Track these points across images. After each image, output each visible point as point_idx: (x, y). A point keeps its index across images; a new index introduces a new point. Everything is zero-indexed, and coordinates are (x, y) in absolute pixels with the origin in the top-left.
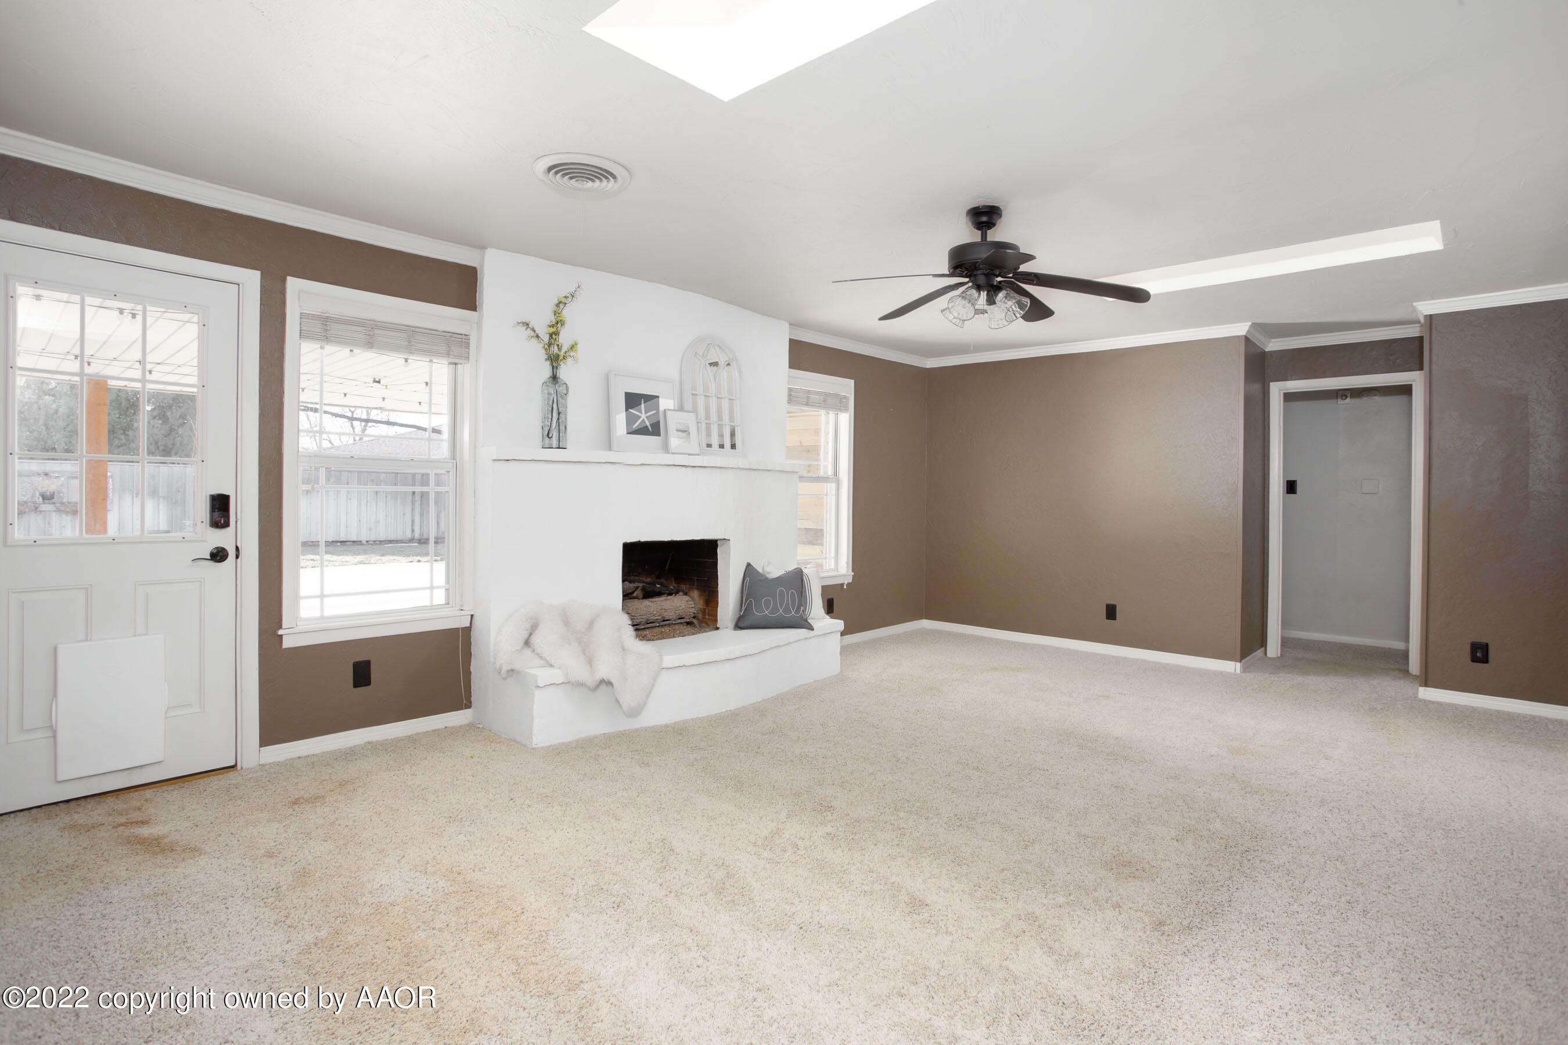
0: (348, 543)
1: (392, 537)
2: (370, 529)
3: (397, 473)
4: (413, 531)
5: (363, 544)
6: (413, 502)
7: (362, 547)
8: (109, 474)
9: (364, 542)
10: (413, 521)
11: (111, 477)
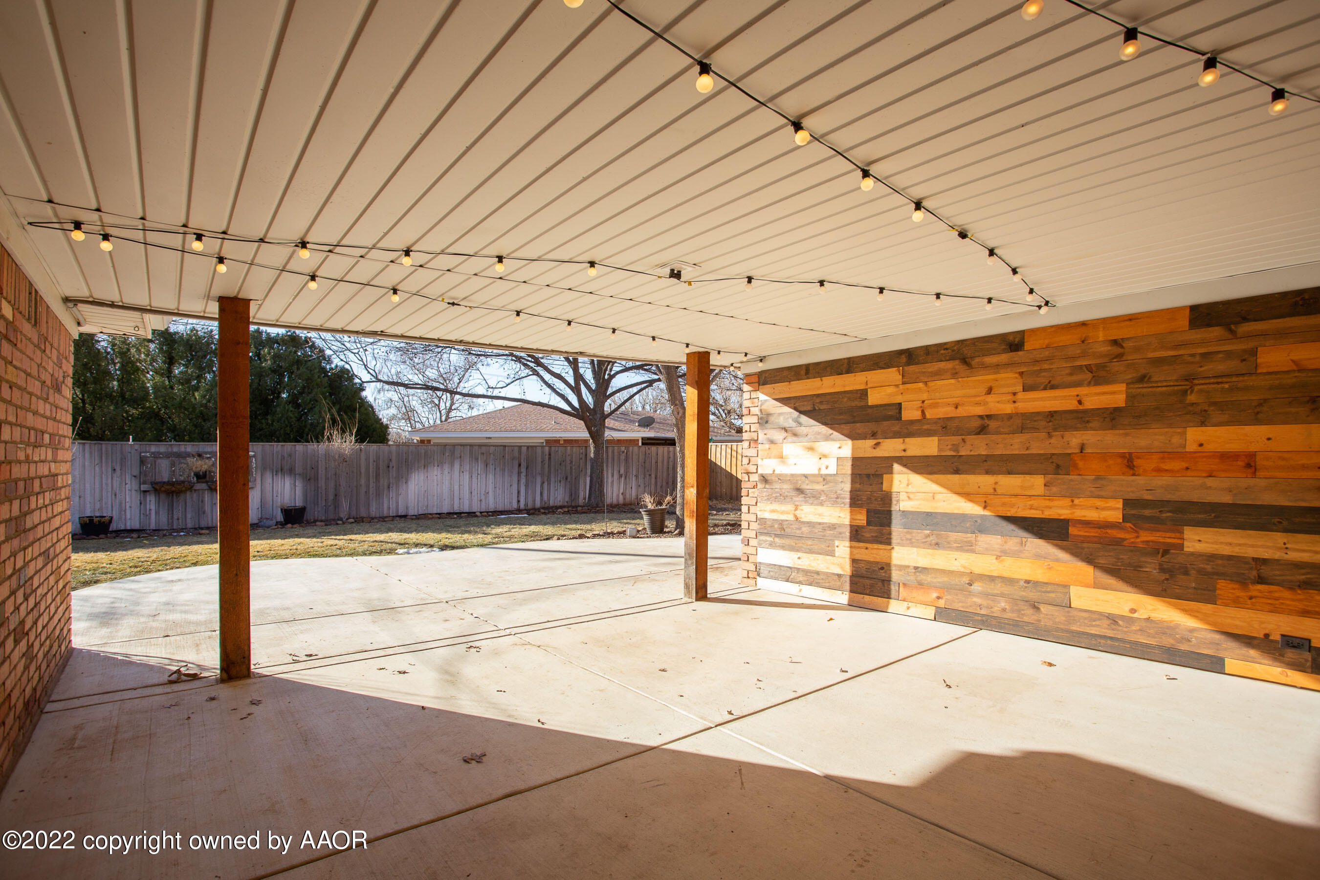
0: (463, 515)
1: (500, 508)
2: (481, 500)
3: (505, 446)
4: (519, 501)
5: (477, 516)
6: (519, 473)
7: (475, 520)
8: (251, 453)
9: (478, 514)
10: (519, 492)
11: (254, 456)
